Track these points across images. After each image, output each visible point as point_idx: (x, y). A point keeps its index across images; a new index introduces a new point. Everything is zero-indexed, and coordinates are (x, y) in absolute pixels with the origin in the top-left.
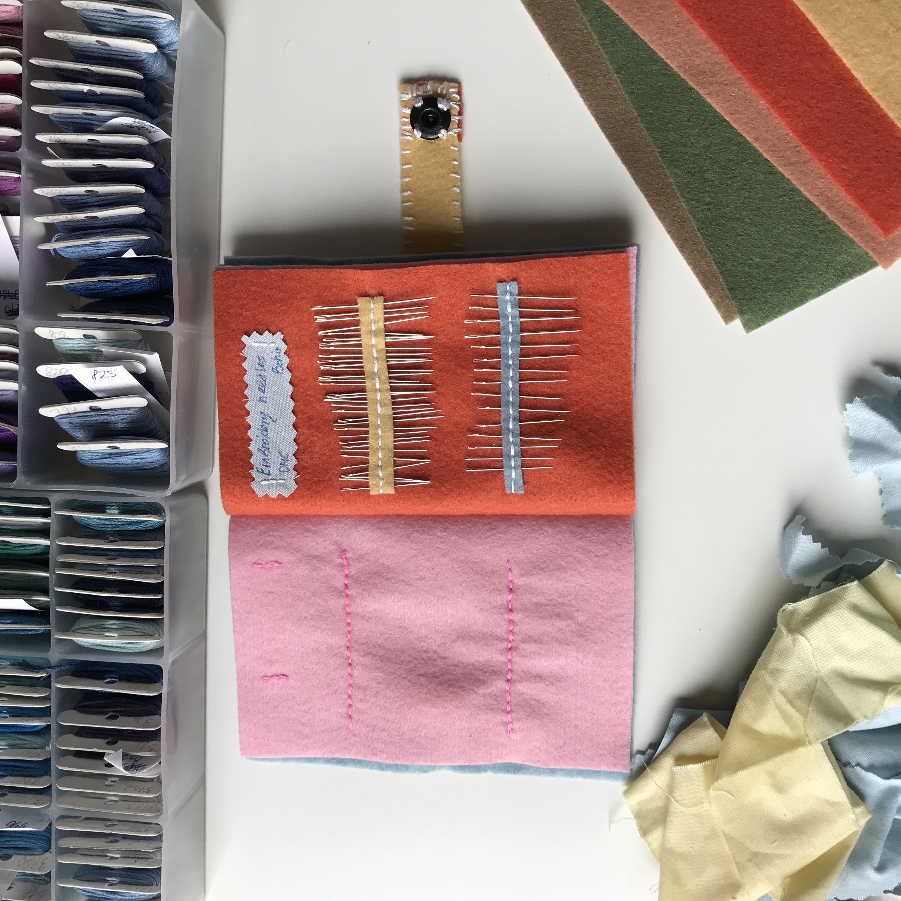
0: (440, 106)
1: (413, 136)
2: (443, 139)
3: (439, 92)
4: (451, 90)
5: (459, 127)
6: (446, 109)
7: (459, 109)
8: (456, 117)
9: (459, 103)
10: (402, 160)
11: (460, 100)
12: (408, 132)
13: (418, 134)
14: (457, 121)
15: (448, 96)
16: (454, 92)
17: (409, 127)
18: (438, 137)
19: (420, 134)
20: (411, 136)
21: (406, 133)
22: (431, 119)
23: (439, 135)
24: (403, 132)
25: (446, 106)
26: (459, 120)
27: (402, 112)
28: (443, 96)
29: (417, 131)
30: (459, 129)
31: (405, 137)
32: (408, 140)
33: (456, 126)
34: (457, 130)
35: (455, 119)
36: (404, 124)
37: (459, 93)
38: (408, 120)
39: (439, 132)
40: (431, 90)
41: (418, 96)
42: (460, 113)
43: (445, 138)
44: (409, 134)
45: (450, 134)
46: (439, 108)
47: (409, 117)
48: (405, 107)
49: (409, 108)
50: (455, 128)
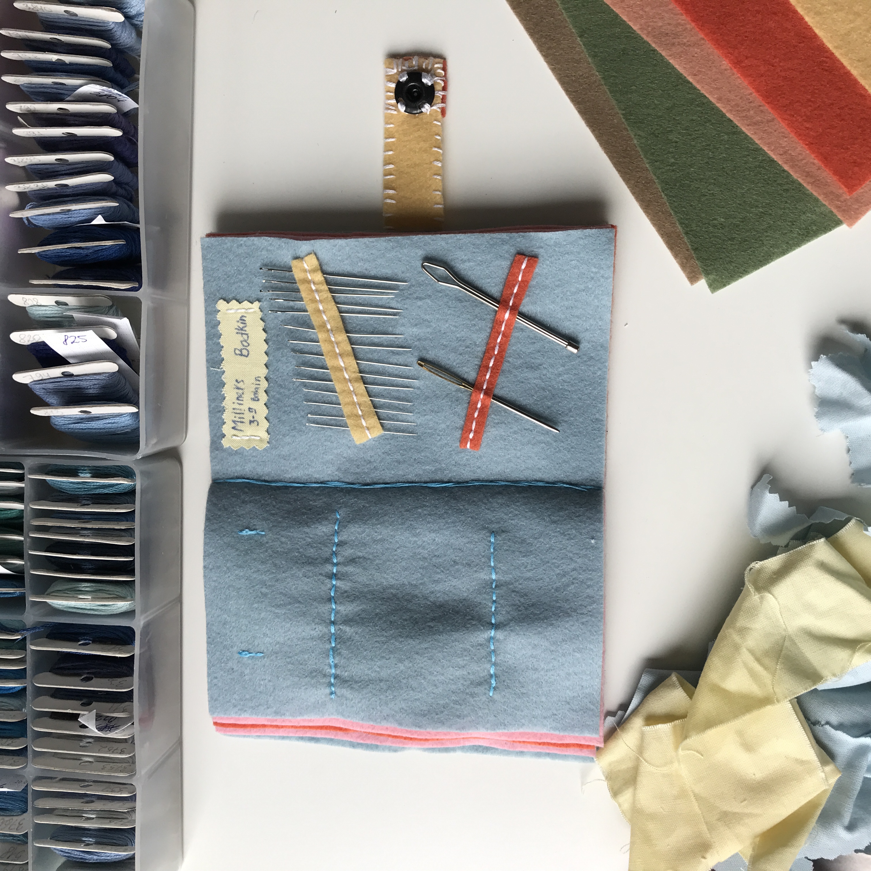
0: (424, 81)
1: (397, 110)
2: (426, 114)
3: (424, 67)
4: (436, 66)
5: (442, 102)
6: (430, 84)
7: (443, 85)
8: (440, 92)
9: (444, 79)
10: (385, 133)
11: (445, 76)
12: (392, 106)
13: (402, 108)
14: (441, 97)
15: (432, 72)
16: (439, 68)
17: (394, 101)
18: (422, 112)
19: (404, 108)
20: (395, 110)
21: (391, 107)
22: (416, 94)
23: (423, 110)
24: (387, 106)
25: (430, 81)
26: (443, 96)
27: (387, 86)
28: (428, 71)
29: (401, 104)
30: (443, 104)
31: (389, 111)
32: (392, 114)
33: (440, 101)
34: (441, 105)
35: (439, 94)
36: (389, 98)
37: (444, 69)
38: (393, 94)
39: (423, 107)
40: (417, 65)
41: (403, 71)
42: (444, 89)
43: (428, 113)
44: (394, 108)
45: (433, 109)
46: (423, 82)
47: (394, 91)
48: (390, 81)
49: (394, 83)
50: (439, 103)
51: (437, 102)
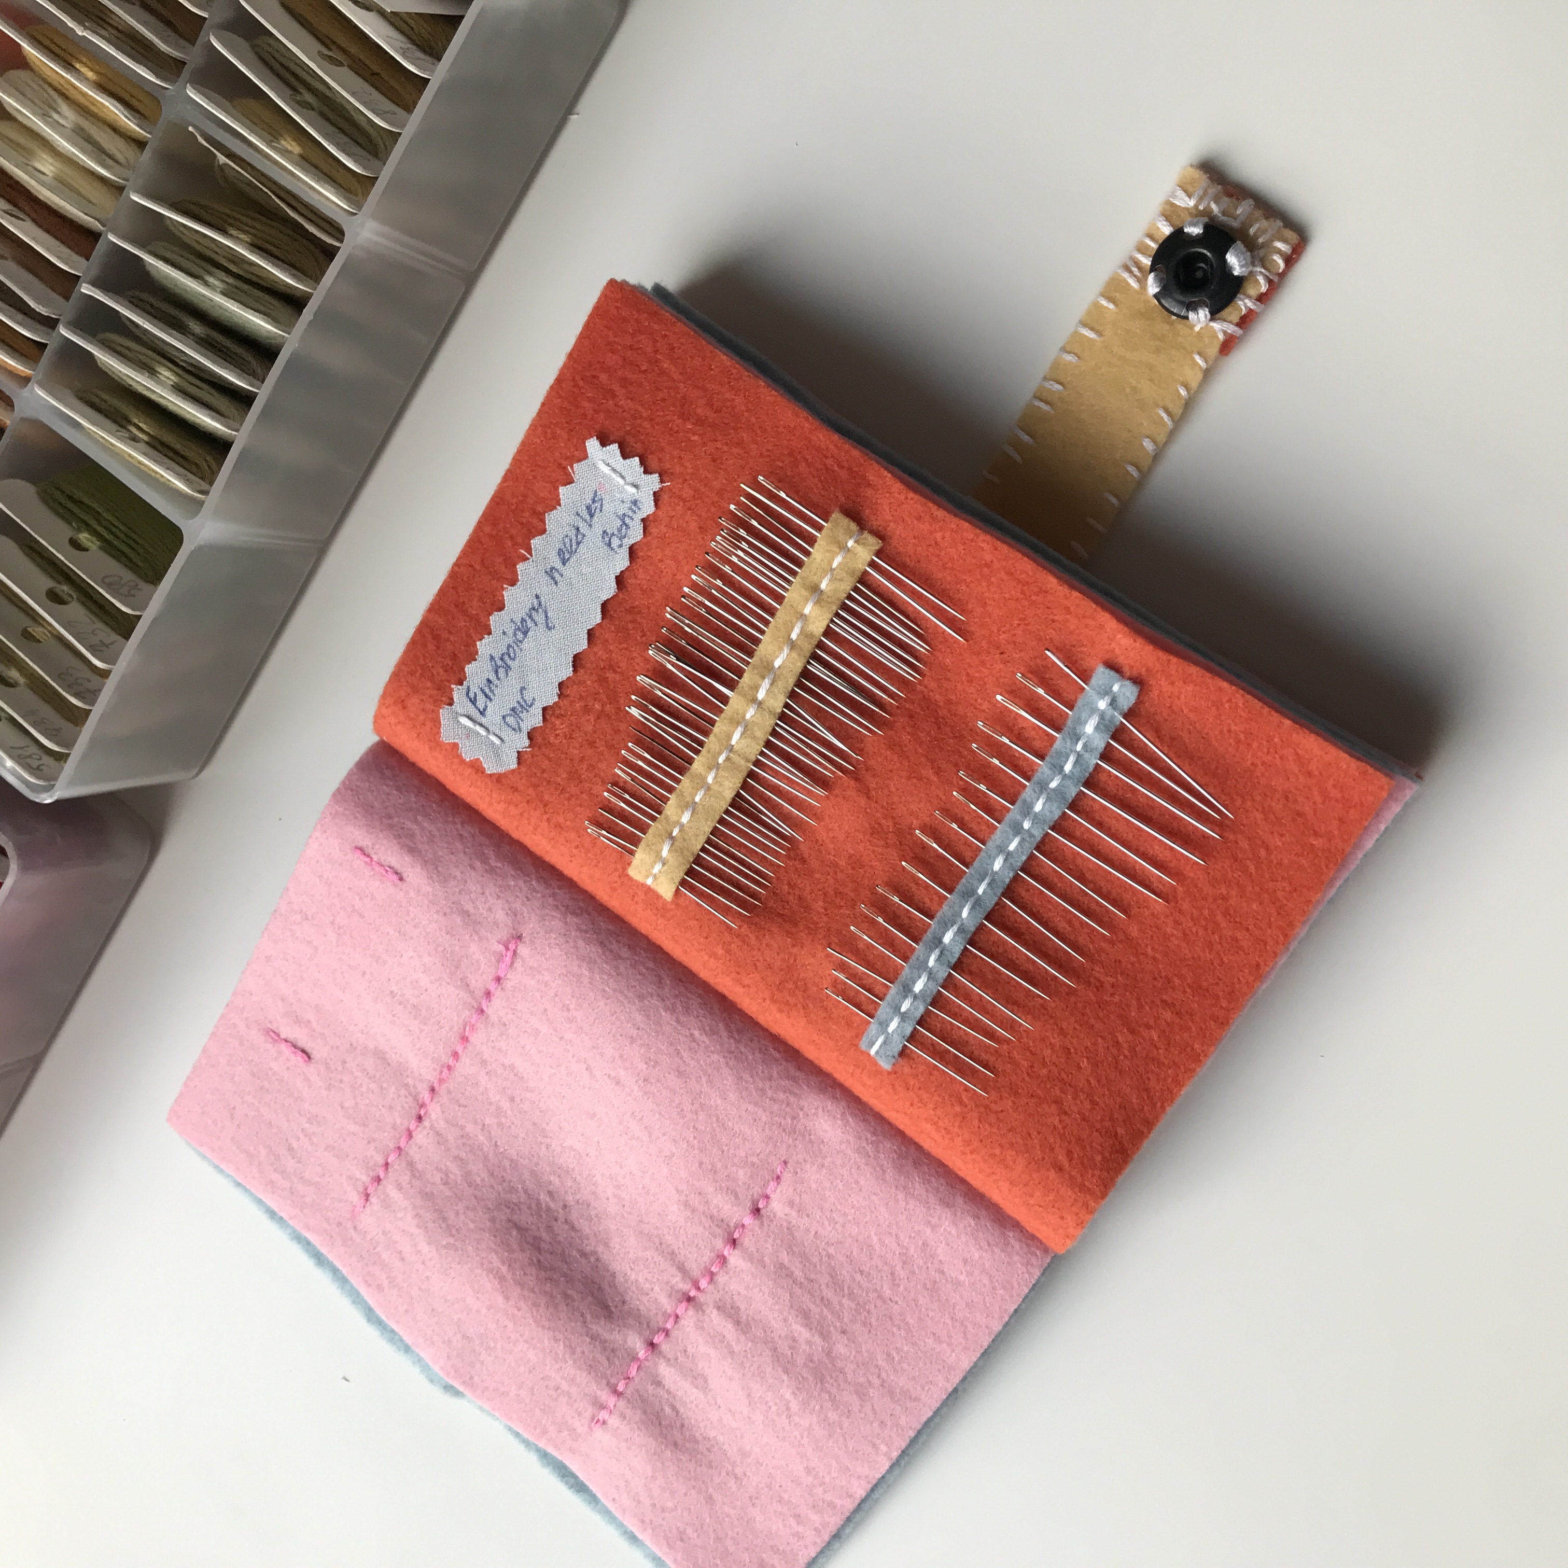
0: (1232, 259)
1: (1142, 281)
2: (1192, 327)
3: (1252, 231)
4: (1279, 245)
5: (1238, 325)
6: (1236, 273)
7: (1264, 289)
8: (1247, 301)
9: (1276, 279)
10: (1089, 312)
11: (1282, 275)
12: (1140, 268)
13: (1153, 287)
14: (1244, 312)
15: (1262, 252)
16: (1279, 252)
17: (1147, 262)
18: (1187, 318)
19: (1157, 290)
20: (1138, 280)
21: (1135, 270)
22: (1199, 274)
23: (1192, 315)
24: (1130, 263)
25: (1241, 266)
26: (1250, 311)
27: (1155, 224)
28: (1251, 246)
29: (1156, 276)
30: (1236, 329)
31: (1126, 275)
32: (1128, 284)
33: (1235, 318)
34: (1231, 329)
35: (1244, 304)
36: (1142, 249)
37: (1290, 261)
38: (1154, 246)
39: (1195, 310)
40: (1242, 218)
41: (1207, 213)
42: (1262, 298)
43: (1197, 329)
44: (1138, 274)
45: (1212, 327)
46: (1225, 261)
47: (1161, 241)
48: (1168, 218)
49: (1172, 225)
50: (1230, 322)
51: (1229, 319)
